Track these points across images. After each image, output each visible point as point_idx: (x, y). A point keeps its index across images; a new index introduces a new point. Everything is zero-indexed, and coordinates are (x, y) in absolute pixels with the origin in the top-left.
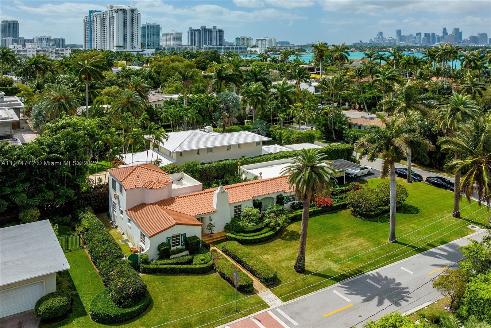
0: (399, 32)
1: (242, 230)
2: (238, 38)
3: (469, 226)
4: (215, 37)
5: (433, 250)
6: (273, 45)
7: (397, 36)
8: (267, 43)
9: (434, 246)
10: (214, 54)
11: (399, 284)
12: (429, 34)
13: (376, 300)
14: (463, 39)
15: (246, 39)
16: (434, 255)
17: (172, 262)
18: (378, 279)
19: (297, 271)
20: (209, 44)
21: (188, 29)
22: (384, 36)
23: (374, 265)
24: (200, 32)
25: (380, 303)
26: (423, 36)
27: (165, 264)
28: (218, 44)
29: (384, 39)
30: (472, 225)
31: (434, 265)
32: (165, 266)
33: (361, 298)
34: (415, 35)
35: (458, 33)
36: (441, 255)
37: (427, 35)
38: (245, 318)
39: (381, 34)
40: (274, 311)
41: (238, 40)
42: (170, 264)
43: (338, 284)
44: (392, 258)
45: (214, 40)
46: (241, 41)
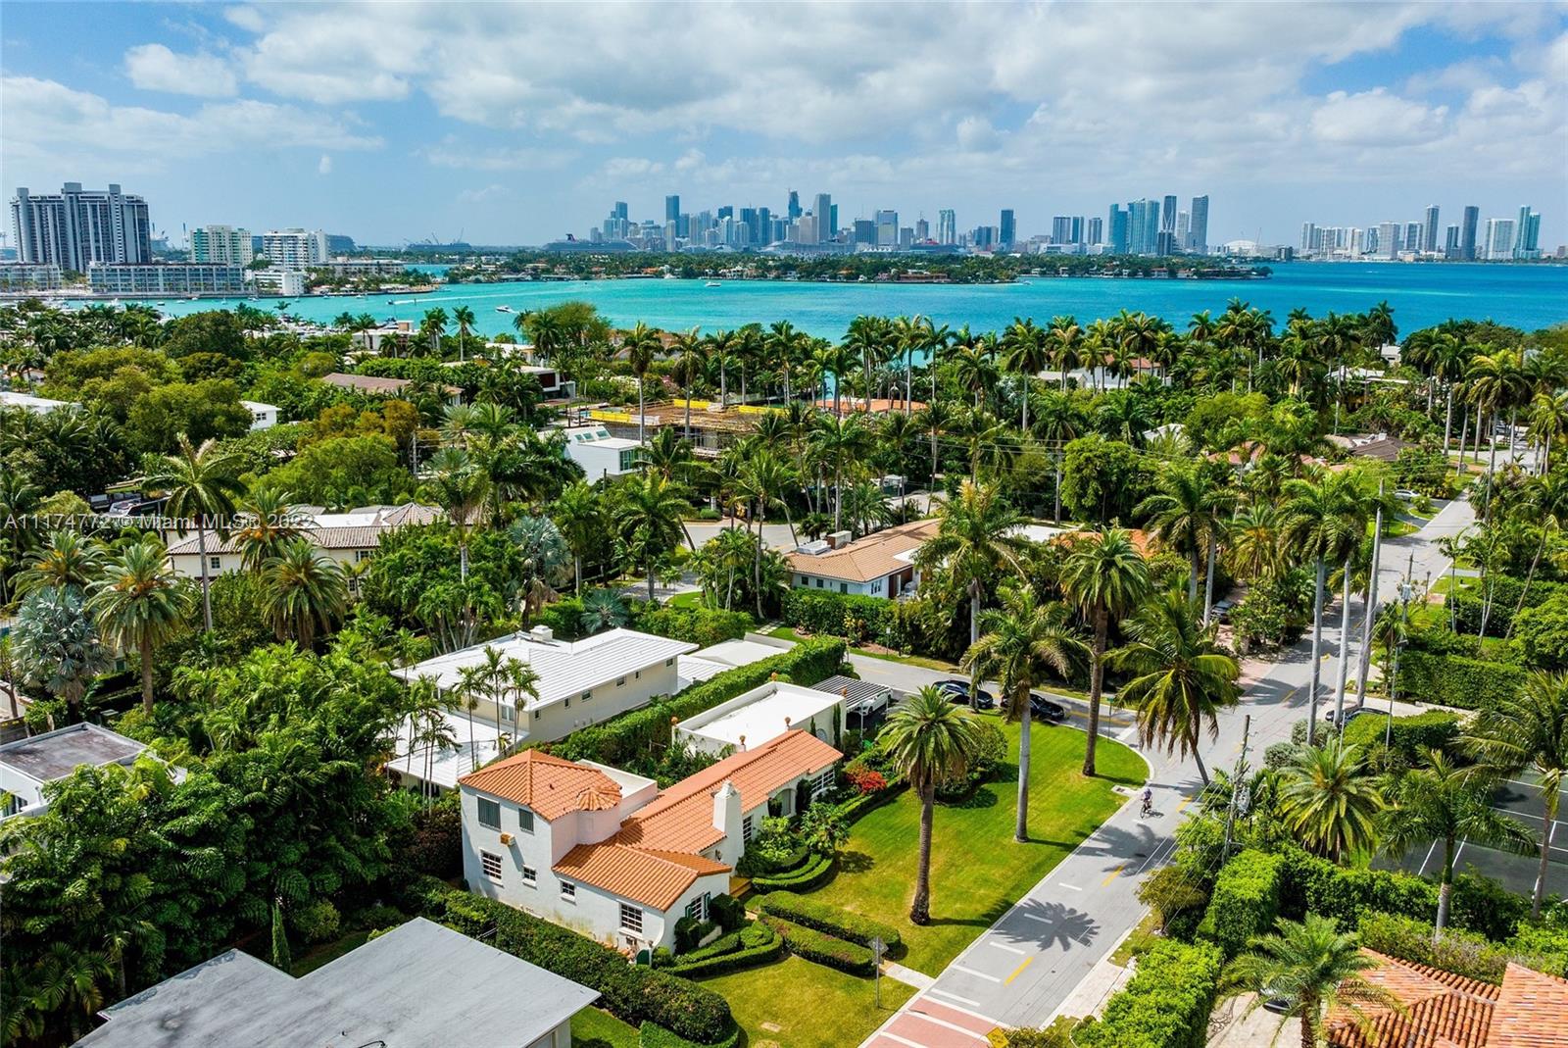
0: (673, 203)
1: (776, 868)
2: (200, 231)
3: (1114, 789)
4: (122, 228)
5: (1086, 843)
6: (323, 258)
7: (668, 218)
8: (301, 251)
9: (1086, 836)
10: (222, 328)
11: (1073, 911)
12: (754, 211)
13: (1057, 942)
14: (839, 228)
15: (227, 238)
16: (1091, 852)
17: (713, 952)
18: (1038, 909)
19: (920, 924)
20: (99, 259)
21: (15, 194)
22: (631, 219)
23: (1022, 888)
24: (62, 208)
25: (1066, 946)
26: (737, 216)
27: (705, 958)
28: (132, 258)
29: (632, 228)
30: (1117, 787)
31: (1106, 870)
32: (708, 962)
33: (1034, 945)
34: (715, 214)
35: (828, 209)
36: (1102, 850)
37: (748, 214)
38: (897, 1016)
39: (622, 209)
40: (928, 993)
41: (200, 236)
42: (715, 955)
43: (989, 931)
44: (1039, 870)
45: (116, 239)
46: (211, 242)
